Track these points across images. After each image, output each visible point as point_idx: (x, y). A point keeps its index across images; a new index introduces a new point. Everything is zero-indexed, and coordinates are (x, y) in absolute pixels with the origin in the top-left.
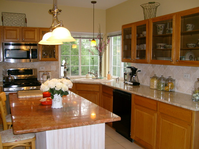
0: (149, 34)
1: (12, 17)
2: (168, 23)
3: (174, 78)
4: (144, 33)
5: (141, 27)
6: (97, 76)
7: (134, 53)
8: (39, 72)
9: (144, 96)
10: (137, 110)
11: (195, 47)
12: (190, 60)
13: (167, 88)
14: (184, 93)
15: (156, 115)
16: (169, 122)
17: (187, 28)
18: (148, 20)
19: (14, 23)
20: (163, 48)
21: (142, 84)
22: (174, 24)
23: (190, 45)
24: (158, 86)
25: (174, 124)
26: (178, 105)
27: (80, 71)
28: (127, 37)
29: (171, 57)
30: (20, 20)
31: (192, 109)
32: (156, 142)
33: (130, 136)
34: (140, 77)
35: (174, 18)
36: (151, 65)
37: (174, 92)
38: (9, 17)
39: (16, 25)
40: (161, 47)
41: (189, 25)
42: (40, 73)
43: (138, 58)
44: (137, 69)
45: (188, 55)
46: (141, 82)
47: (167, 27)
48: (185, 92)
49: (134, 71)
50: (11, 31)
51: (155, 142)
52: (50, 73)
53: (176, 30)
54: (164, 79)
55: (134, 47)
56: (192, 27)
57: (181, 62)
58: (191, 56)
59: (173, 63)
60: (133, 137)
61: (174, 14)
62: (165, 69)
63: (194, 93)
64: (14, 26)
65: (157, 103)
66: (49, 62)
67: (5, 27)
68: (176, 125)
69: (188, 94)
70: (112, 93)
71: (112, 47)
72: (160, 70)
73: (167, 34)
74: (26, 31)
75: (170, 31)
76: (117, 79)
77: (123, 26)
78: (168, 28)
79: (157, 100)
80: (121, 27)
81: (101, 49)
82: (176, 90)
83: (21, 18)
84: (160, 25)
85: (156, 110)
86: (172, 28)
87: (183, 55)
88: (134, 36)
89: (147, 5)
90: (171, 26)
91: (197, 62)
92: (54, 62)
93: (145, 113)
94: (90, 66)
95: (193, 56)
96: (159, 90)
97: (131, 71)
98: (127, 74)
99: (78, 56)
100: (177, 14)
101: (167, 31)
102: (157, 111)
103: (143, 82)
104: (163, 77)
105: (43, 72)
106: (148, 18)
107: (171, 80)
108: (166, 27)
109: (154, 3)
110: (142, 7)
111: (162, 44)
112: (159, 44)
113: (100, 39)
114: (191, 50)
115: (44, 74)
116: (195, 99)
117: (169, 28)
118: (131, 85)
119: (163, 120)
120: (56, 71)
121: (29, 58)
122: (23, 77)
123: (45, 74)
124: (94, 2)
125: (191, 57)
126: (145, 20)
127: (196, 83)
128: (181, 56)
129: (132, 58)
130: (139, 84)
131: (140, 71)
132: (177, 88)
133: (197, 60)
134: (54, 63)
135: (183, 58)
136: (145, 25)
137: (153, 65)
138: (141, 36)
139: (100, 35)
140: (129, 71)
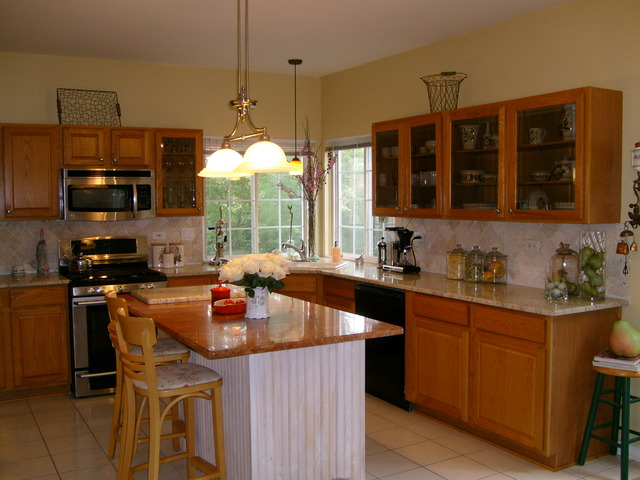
0: (443, 147)
1: (81, 101)
2: (488, 124)
3: (505, 253)
4: (431, 144)
5: (422, 131)
6: (304, 253)
7: (405, 192)
8: (152, 245)
9: (438, 293)
10: (421, 329)
11: (550, 179)
12: (540, 208)
13: (489, 276)
14: (529, 285)
15: (466, 335)
16: (498, 348)
17: (532, 136)
18: (440, 114)
19: (85, 116)
20: (477, 182)
21: (426, 270)
22: (502, 127)
23: (538, 174)
24: (468, 274)
25: (508, 351)
26: (516, 307)
27: (255, 241)
28: (385, 152)
29: (496, 203)
30: (100, 107)
31: (544, 312)
32: (469, 397)
33: (403, 395)
34: (419, 254)
35: (502, 113)
36: (447, 221)
37: (505, 284)
38: (73, 102)
39: (90, 120)
40: (471, 179)
41: (536, 130)
42: (155, 247)
43: (416, 206)
44: (412, 233)
45: (534, 198)
46: (421, 265)
47: (484, 133)
48: (531, 284)
49: (405, 238)
50: (83, 139)
51: (466, 397)
52: (181, 247)
53: (506, 141)
54: (481, 254)
55: (406, 178)
56: (542, 135)
57: (519, 214)
58: (541, 199)
59: (502, 216)
60: (411, 396)
61: (502, 104)
62: (482, 230)
63: (550, 281)
64: (86, 124)
65: (469, 307)
66: (175, 218)
67: (68, 128)
68: (514, 352)
69: (537, 286)
70: (351, 294)
71: (340, 175)
72: (470, 234)
73: (485, 148)
74: (120, 137)
75: (492, 142)
76: (357, 259)
77: (376, 126)
78: (487, 135)
79: (469, 300)
80: (371, 128)
81: (312, 182)
82: (509, 280)
83: (103, 104)
84: (468, 129)
85: (466, 324)
86: (497, 134)
87: (523, 197)
88: (403, 152)
89: (438, 78)
90: (495, 129)
91: (555, 212)
92: (190, 218)
93: (440, 334)
94: (280, 227)
95: (546, 199)
96: (470, 282)
97: (398, 239)
98: (388, 248)
99: (250, 203)
100: (509, 105)
101: (486, 142)
102: (469, 325)
103: (428, 266)
104: (479, 251)
105: (162, 245)
106: (438, 108)
107: (497, 257)
108: (482, 132)
109: (454, 73)
110: (424, 81)
111: (474, 173)
112: (469, 173)
113: (309, 154)
114: (541, 186)
115: (165, 252)
116: (553, 296)
117: (491, 133)
118: (397, 272)
119: (484, 344)
120: (195, 242)
121: (132, 209)
122: (108, 260)
123: (168, 250)
124: (295, 62)
125: (541, 203)
126: (433, 115)
127: (553, 258)
128: (518, 199)
129: (401, 204)
130: (419, 269)
131: (419, 237)
132: (513, 276)
133: (554, 209)
134: (189, 220)
135: (523, 203)
136: (434, 125)
137: (454, 221)
138: (423, 150)
139: (308, 145)
140: (393, 237)
